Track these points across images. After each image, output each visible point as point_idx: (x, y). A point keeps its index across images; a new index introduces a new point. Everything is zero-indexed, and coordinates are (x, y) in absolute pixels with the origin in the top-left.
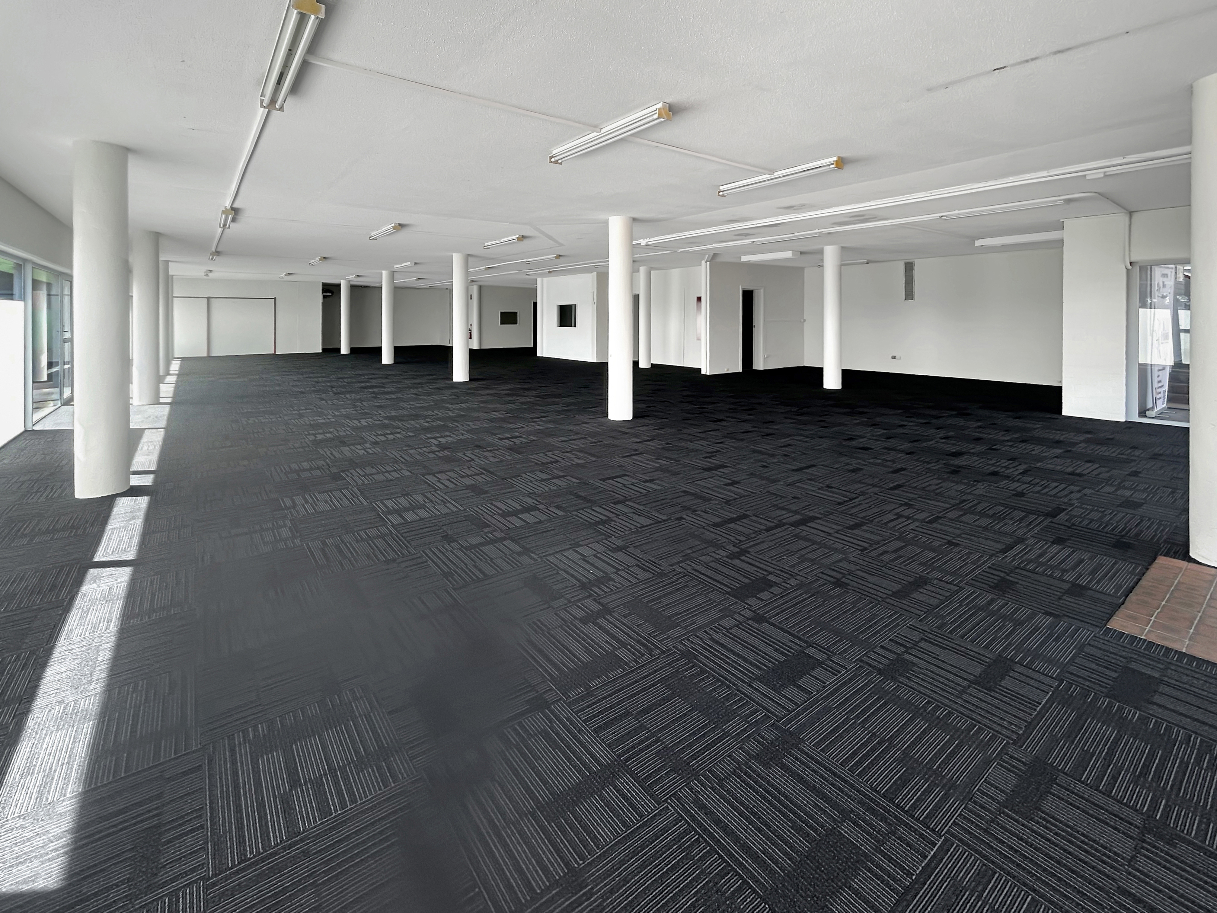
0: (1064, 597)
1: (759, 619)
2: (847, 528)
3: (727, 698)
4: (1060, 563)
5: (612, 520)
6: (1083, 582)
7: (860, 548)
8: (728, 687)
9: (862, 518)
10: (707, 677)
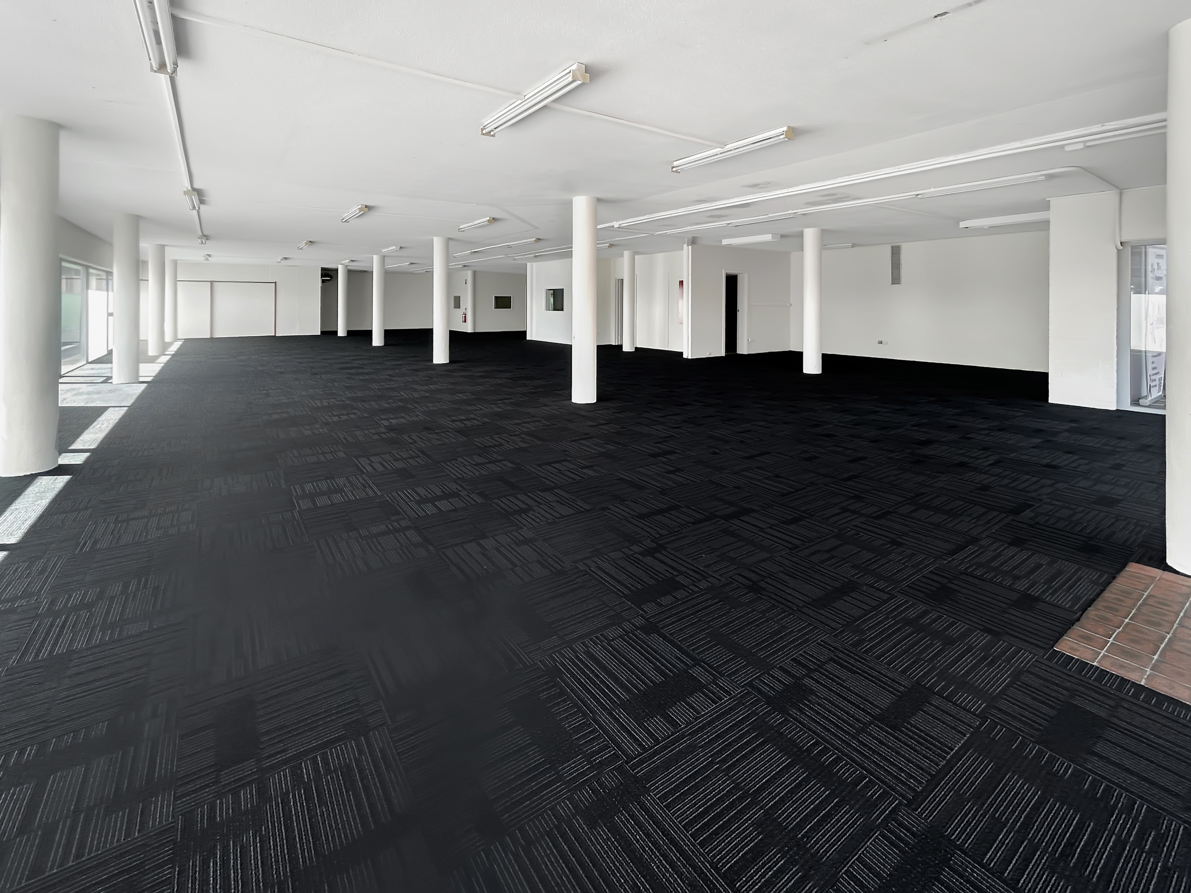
0: (1011, 611)
1: (650, 628)
2: (784, 523)
3: (577, 729)
4: (1015, 568)
5: (532, 510)
6: (1035, 592)
7: (790, 546)
8: (585, 715)
9: (803, 512)
10: (565, 701)
